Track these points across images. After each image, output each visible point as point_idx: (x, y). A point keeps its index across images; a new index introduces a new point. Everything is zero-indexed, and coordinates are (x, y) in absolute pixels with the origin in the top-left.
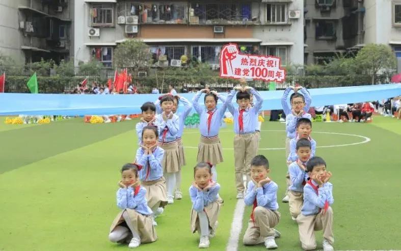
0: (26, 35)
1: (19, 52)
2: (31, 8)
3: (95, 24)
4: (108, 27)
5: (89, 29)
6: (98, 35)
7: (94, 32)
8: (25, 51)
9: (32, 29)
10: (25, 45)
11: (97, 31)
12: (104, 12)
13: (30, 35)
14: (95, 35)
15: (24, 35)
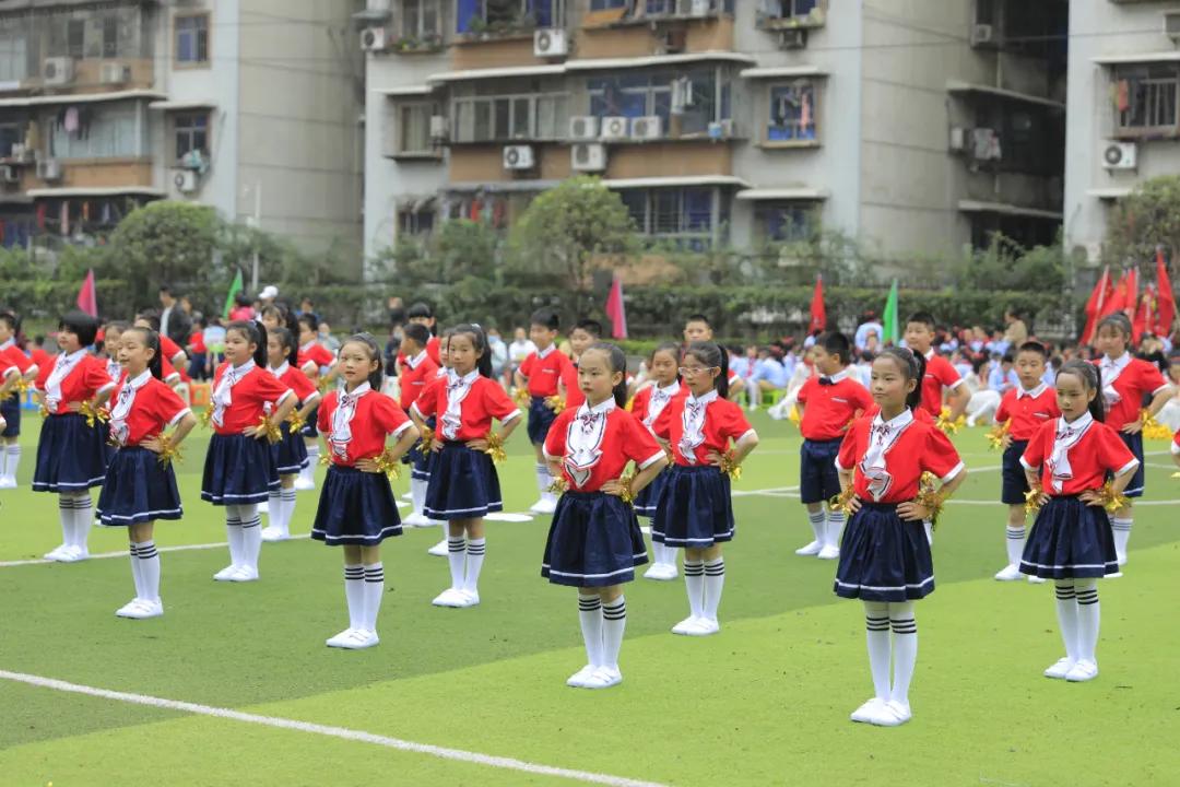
0: (974, 169)
1: (951, 219)
2: (999, 90)
3: (1128, 131)
4: (1158, 139)
5: (1105, 145)
6: (1132, 164)
7: (1119, 154)
8: (968, 214)
9: (996, 151)
10: (973, 197)
11: (1128, 154)
12: (1154, 93)
13: (989, 167)
14: (1122, 164)
15: (968, 166)
